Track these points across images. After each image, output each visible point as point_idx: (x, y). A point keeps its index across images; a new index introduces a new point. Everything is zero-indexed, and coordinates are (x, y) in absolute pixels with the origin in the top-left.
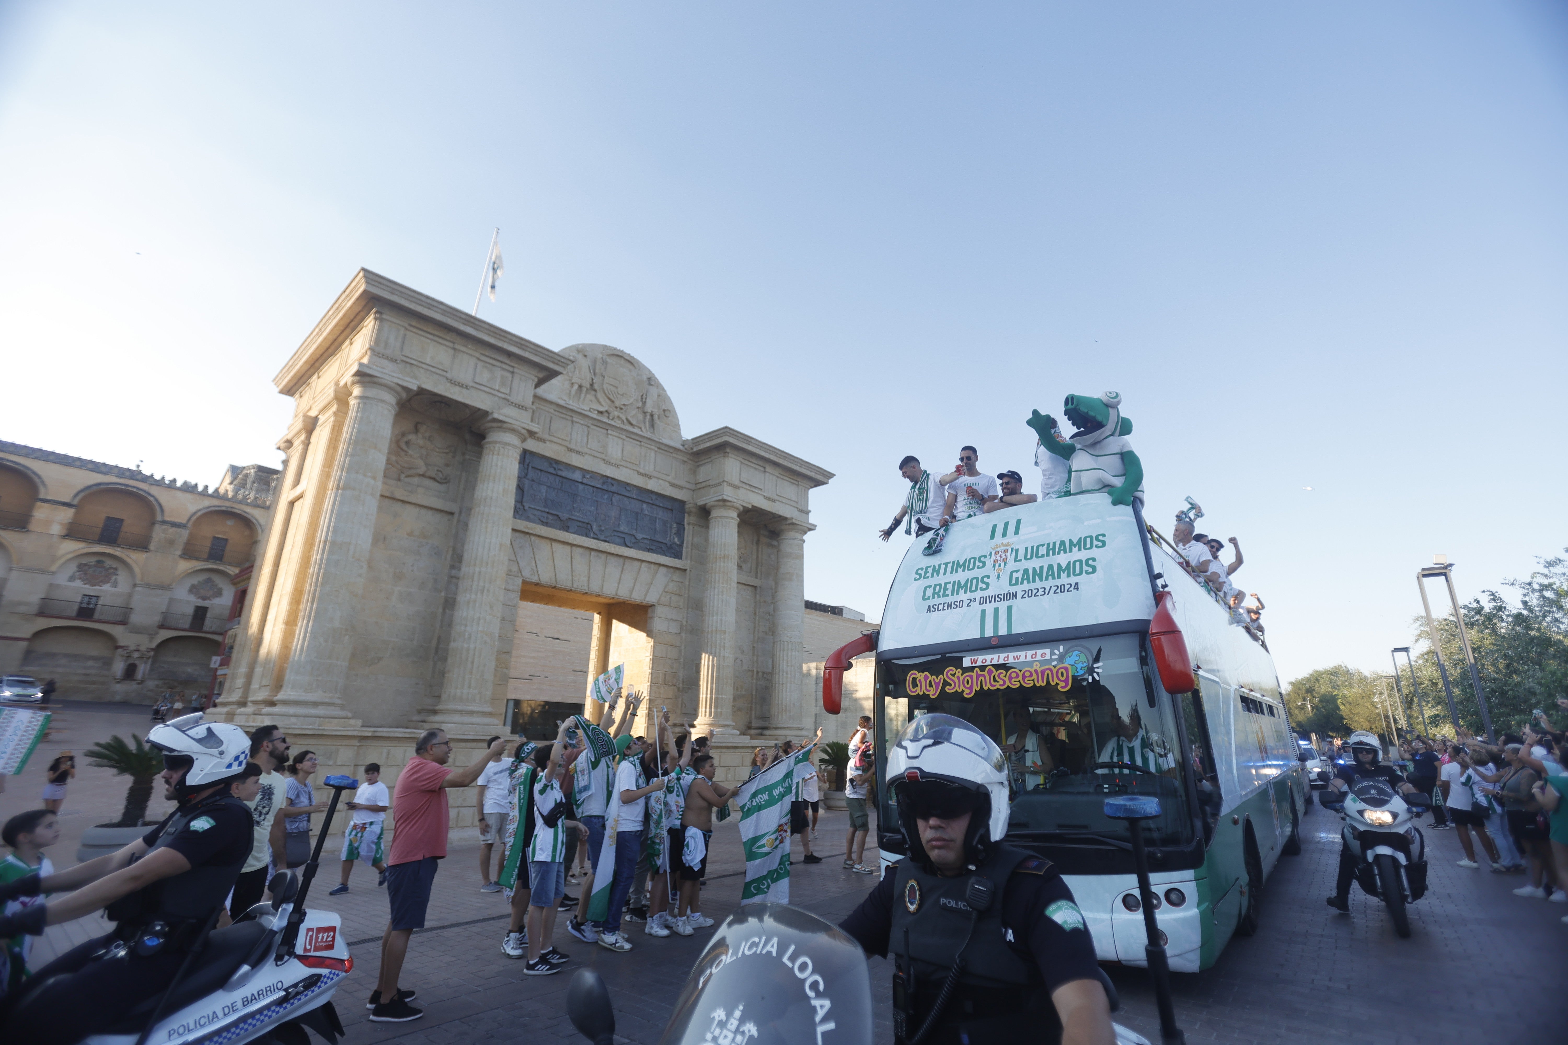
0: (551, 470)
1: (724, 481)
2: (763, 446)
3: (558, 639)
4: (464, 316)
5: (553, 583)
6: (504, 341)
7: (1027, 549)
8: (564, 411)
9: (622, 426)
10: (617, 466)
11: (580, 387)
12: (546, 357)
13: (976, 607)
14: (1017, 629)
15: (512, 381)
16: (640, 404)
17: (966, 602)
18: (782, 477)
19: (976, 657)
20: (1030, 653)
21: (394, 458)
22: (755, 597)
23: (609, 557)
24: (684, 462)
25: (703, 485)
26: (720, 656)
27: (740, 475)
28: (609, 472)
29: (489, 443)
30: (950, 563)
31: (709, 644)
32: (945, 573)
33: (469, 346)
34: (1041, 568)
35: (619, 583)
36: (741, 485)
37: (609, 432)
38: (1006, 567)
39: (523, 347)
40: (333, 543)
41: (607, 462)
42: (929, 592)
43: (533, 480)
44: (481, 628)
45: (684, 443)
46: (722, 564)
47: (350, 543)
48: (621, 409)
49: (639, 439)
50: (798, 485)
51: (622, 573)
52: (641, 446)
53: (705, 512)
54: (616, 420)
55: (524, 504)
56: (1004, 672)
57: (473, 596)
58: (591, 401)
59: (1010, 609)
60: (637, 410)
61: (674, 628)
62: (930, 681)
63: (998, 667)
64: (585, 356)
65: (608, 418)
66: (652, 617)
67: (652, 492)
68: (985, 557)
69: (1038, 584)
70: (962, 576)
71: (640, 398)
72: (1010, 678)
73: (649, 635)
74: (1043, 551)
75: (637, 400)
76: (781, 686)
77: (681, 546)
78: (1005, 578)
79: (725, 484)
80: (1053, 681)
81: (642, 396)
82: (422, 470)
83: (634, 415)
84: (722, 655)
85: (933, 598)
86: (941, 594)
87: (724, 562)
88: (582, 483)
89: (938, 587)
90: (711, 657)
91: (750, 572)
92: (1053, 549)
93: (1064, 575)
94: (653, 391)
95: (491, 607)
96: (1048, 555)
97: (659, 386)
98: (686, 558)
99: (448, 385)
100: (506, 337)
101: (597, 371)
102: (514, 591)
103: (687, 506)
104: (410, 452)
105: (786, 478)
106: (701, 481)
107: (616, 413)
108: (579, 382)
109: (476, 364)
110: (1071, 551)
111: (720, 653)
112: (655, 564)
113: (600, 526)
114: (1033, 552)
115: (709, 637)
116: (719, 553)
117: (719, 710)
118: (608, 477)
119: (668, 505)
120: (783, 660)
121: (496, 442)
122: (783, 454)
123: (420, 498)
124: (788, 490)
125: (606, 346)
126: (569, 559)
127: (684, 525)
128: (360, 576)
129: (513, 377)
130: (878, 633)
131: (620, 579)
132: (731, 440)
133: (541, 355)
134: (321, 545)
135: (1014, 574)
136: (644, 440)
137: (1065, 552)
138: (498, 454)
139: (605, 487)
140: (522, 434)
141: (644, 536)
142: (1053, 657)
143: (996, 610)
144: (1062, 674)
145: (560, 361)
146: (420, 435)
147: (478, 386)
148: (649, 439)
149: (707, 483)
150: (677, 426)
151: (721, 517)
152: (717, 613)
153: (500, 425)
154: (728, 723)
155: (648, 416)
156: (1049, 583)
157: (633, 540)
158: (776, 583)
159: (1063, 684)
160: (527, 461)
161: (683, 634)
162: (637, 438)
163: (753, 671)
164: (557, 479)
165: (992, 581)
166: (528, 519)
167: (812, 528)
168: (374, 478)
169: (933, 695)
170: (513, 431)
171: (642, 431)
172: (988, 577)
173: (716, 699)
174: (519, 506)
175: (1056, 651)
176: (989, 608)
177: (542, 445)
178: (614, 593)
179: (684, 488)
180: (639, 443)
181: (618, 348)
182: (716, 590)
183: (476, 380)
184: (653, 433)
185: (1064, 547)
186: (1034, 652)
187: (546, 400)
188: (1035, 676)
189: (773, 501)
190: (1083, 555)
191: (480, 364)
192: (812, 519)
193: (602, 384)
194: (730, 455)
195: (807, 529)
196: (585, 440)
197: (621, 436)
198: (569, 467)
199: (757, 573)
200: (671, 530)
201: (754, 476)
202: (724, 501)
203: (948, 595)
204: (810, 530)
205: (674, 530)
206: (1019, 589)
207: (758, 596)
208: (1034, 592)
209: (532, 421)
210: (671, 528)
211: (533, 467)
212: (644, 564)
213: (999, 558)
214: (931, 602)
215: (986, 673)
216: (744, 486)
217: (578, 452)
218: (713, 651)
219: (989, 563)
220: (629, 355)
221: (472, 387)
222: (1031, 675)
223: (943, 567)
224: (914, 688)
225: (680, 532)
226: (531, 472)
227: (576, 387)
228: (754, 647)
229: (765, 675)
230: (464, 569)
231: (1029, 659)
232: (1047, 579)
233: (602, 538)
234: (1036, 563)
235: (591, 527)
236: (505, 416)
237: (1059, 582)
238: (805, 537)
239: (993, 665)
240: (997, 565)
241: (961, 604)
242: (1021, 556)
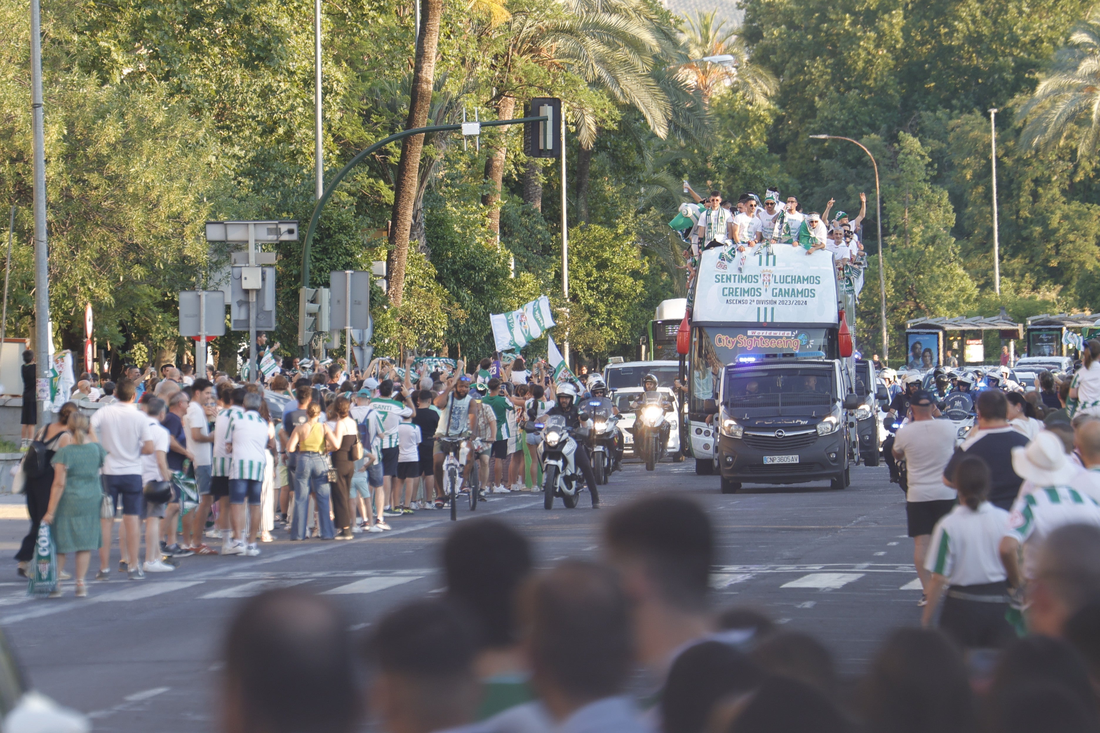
7: (780, 276)
13: (755, 305)
14: (776, 320)
17: (749, 302)
19: (755, 331)
20: (782, 332)
30: (737, 275)
32: (734, 281)
34: (789, 289)
38: (770, 285)
42: (726, 292)
56: (769, 340)
59: (773, 309)
62: (729, 340)
63: (765, 337)
68: (758, 276)
69: (787, 298)
70: (745, 286)
72: (771, 343)
74: (789, 279)
78: (770, 291)
80: (791, 346)
85: (729, 295)
86: (734, 294)
89: (731, 289)
92: (794, 279)
93: (800, 296)
96: (792, 282)
110: (803, 282)
114: (784, 279)
135: (774, 290)
137: (800, 283)
143: (766, 309)
144: (796, 343)
156: (793, 299)
159: (796, 348)
165: (763, 291)
169: (730, 347)
172: (760, 289)
175: (794, 333)
176: (762, 307)
185: (800, 280)
188: (783, 344)
190: (809, 286)
203: (738, 296)
206: (778, 299)
208: (785, 302)
213: (765, 279)
214: (729, 298)
215: (759, 339)
219: (760, 281)
222: (781, 342)
223: (733, 277)
224: (719, 343)
231: (781, 335)
232: (791, 296)
234: (786, 286)
237: (797, 299)
239: (763, 336)
240: (765, 283)
241: (746, 302)
242: (778, 280)
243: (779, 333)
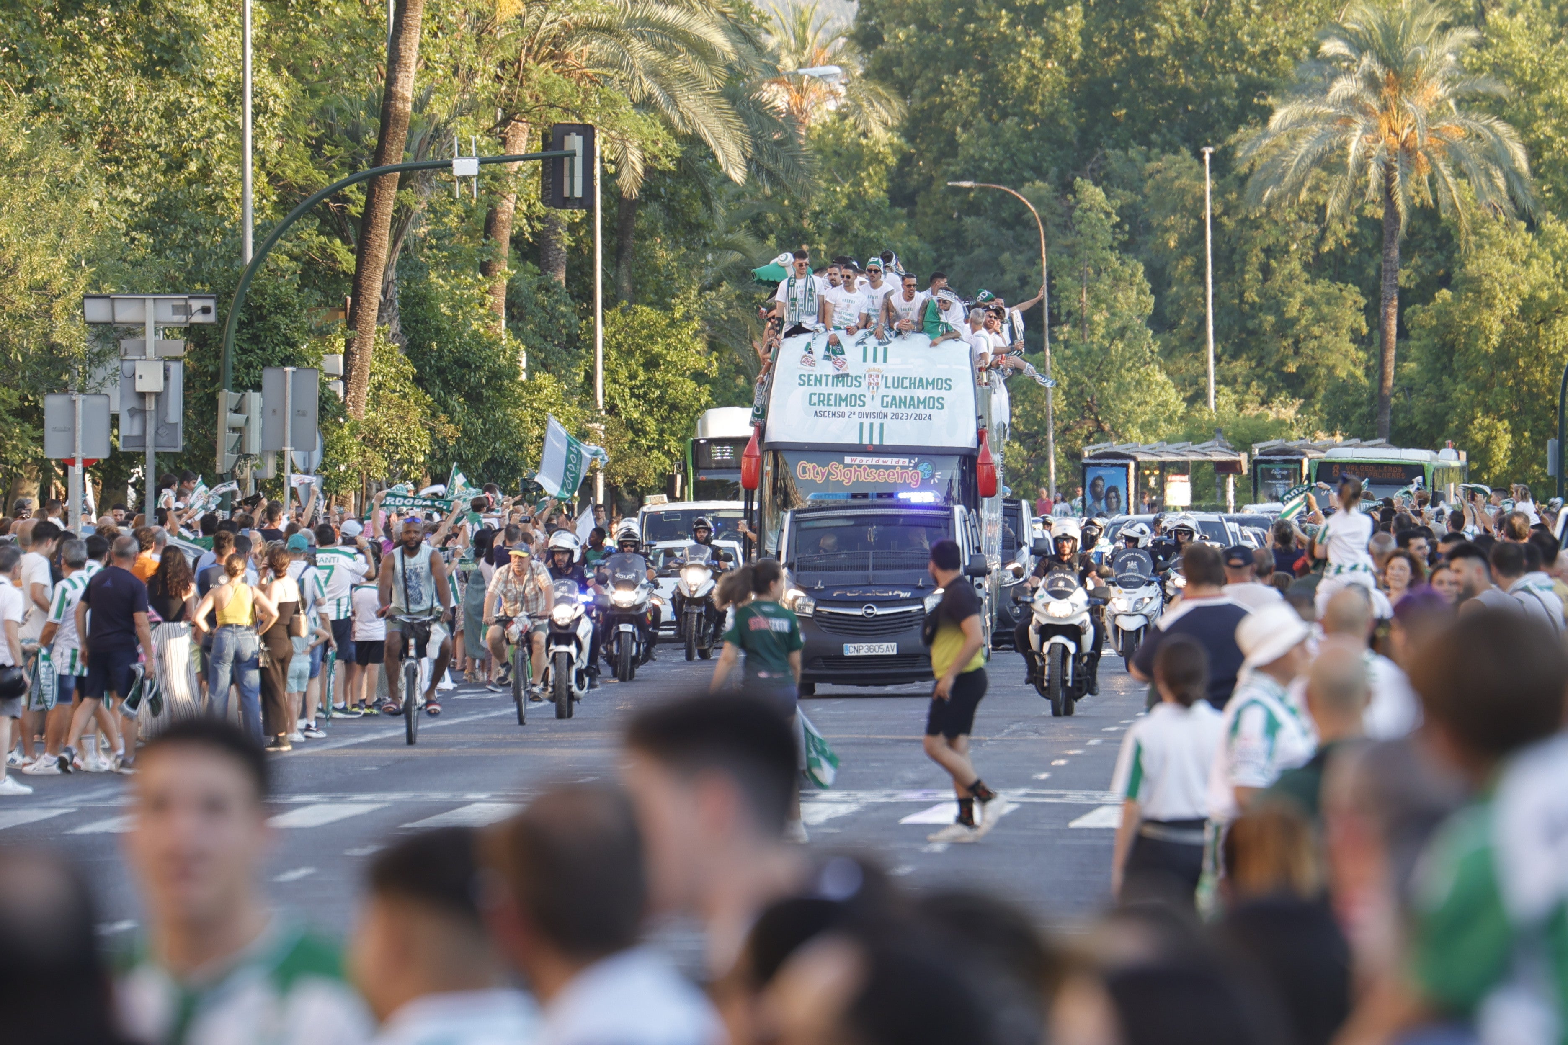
7: (894, 378)
13: (856, 419)
14: (887, 442)
17: (847, 414)
19: (855, 458)
20: (895, 460)
30: (830, 376)
32: (827, 385)
34: (905, 397)
38: (879, 390)
42: (815, 399)
56: (875, 471)
59: (882, 425)
62: (817, 470)
63: (870, 466)
68: (861, 377)
69: (903, 410)
70: (843, 391)
72: (879, 476)
74: (906, 383)
78: (878, 400)
80: (908, 481)
85: (819, 404)
86: (825, 402)
89: (822, 396)
92: (914, 383)
93: (921, 407)
96: (910, 387)
110: (927, 388)
114: (899, 383)
130: (765, 426)
135: (885, 397)
137: (923, 388)
143: (872, 425)
144: (915, 477)
156: (911, 411)
159: (915, 483)
165: (867, 400)
169: (818, 481)
172: (865, 396)
175: (913, 459)
176: (866, 422)
185: (921, 383)
186: (897, 460)
188: (896, 476)
190: (936, 393)
203: (831, 405)
206: (889, 411)
208: (900, 415)
213: (872, 381)
214: (818, 408)
215: (862, 470)
219: (865, 384)
222: (894, 475)
223: (824, 379)
224: (803, 474)
231: (893, 464)
232: (909, 407)
234: (902, 393)
237: (918, 411)
239: (868, 465)
240: (871, 387)
241: (843, 415)
242: (890, 383)
243: (891, 461)
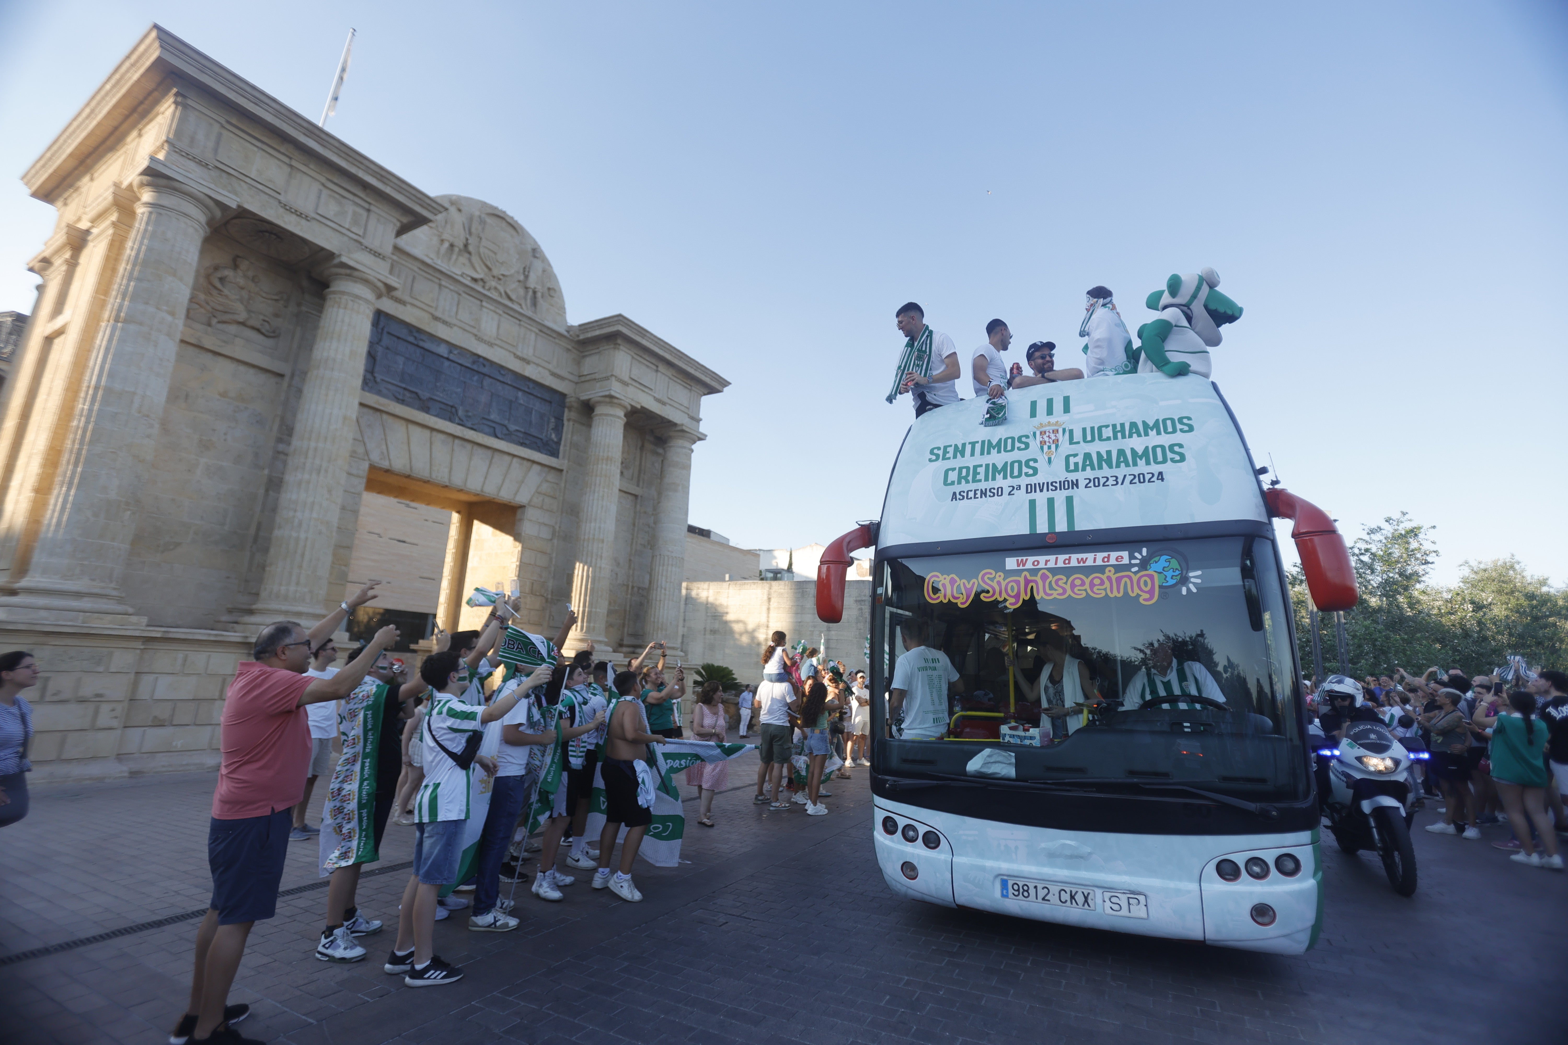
0: (411, 339)
1: (612, 375)
2: (658, 341)
3: (404, 542)
4: (305, 125)
5: (407, 471)
6: (359, 168)
7: (1084, 430)
8: (431, 271)
9: (499, 299)
10: (491, 345)
11: (452, 246)
12: (414, 198)
13: (1022, 497)
14: (1081, 525)
15: (367, 221)
16: (522, 278)
17: (1006, 490)
18: (675, 379)
19: (1024, 558)
20: (1100, 556)
21: (202, 296)
22: (635, 507)
23: (476, 447)
24: (568, 350)
25: (588, 378)
26: (596, 566)
27: (630, 371)
28: (481, 350)
29: (334, 293)
30: (978, 442)
31: (585, 553)
32: (972, 454)
33: (312, 166)
34: (1109, 453)
35: (486, 478)
36: (630, 381)
37: (484, 304)
38: (1059, 449)
39: (385, 180)
40: (108, 391)
41: (479, 339)
42: (953, 476)
43: (387, 348)
44: (315, 515)
45: (570, 329)
46: (604, 466)
47: (134, 393)
48: (500, 279)
49: (518, 317)
50: (690, 390)
51: (489, 467)
52: (520, 325)
53: (588, 409)
54: (493, 291)
55: (376, 375)
56: (1065, 579)
57: (306, 476)
58: (464, 264)
59: (1069, 500)
60: (517, 283)
61: (545, 533)
62: (959, 586)
63: (1054, 571)
64: (460, 210)
65: (484, 287)
66: (521, 520)
67: (529, 379)
68: (1027, 437)
69: (1106, 471)
70: (998, 459)
71: (521, 271)
72: (1073, 586)
73: (517, 537)
74: (1108, 432)
75: (518, 272)
76: (658, 603)
77: (558, 443)
78: (1059, 464)
79: (613, 379)
80: (1133, 592)
81: (524, 268)
82: (242, 316)
83: (513, 288)
84: (598, 565)
85: (959, 483)
86: (970, 478)
87: (607, 465)
88: (448, 359)
89: (964, 471)
90: (586, 568)
91: (632, 479)
92: (1119, 431)
93: (1141, 463)
94: (538, 265)
95: (330, 491)
96: (1115, 438)
97: (544, 260)
98: (564, 458)
99: (281, 210)
100: (362, 163)
101: (473, 230)
102: (358, 476)
103: (568, 400)
104: (226, 291)
105: (679, 381)
106: (585, 373)
107: (493, 283)
108: (451, 239)
109: (321, 191)
110: (1147, 434)
111: (596, 564)
112: (529, 460)
113: (467, 411)
114: (1094, 434)
115: (585, 545)
116: (601, 454)
117: (592, 625)
118: (479, 356)
119: (547, 396)
120: (662, 575)
121: (343, 293)
122: (678, 353)
123: (238, 350)
124: (680, 393)
125: (485, 203)
126: (428, 444)
127: (563, 420)
128: (149, 436)
129: (368, 217)
130: (879, 525)
131: (487, 473)
132: (625, 330)
133: (407, 194)
134: (91, 392)
135: (1071, 459)
136: (524, 319)
137: (1139, 435)
138: (345, 308)
139: (475, 367)
140: (378, 288)
141: (517, 428)
142: (1133, 562)
143: (1051, 502)
144: (1146, 583)
145: (429, 205)
146: (240, 273)
147: (322, 220)
148: (530, 318)
149: (593, 376)
150: (562, 309)
151: (607, 415)
152: (596, 520)
153: (350, 272)
154: (601, 639)
155: (530, 293)
156: (1122, 471)
157: (505, 431)
158: (660, 494)
159: (1147, 596)
160: (381, 324)
161: (555, 541)
162: (516, 315)
163: (628, 586)
164: (418, 351)
165: (1042, 465)
166: (379, 393)
167: (702, 438)
168: (172, 314)
169: (962, 603)
170: (366, 282)
171: (522, 308)
172: (1035, 461)
173: (590, 613)
174: (369, 376)
175: (1137, 555)
176: (1041, 498)
177: (400, 307)
178: (479, 489)
179: (566, 379)
180: (518, 322)
181: (500, 208)
182: (596, 494)
183: (319, 212)
184: (535, 312)
185: (1135, 429)
186: (1106, 554)
187: (408, 255)
188: (1107, 584)
189: (664, 404)
190: (1165, 440)
191: (325, 192)
192: (703, 428)
193: (479, 247)
194: (621, 347)
195: (697, 439)
196: (454, 309)
197: (498, 311)
198: (433, 337)
199: (638, 481)
200: (548, 424)
201: (645, 373)
202: (611, 397)
203: (980, 481)
204: (700, 439)
205: (552, 425)
206: (1081, 476)
207: (638, 507)
208: (1102, 481)
209: (391, 272)
210: (548, 423)
211: (389, 333)
212: (515, 460)
213: (1047, 439)
214: (957, 488)
215: (1038, 578)
216: (634, 384)
217: (445, 323)
218: (589, 560)
219: (1034, 445)
220: (512, 218)
221: (314, 219)
222: (1102, 583)
223: (968, 448)
224: (935, 593)
225: (559, 428)
226: (385, 337)
227: (446, 245)
228: (630, 560)
229: (641, 591)
230: (296, 442)
231: (1099, 562)
232: (1118, 466)
233: (469, 424)
234: (1101, 447)
235: (456, 411)
236: (357, 262)
237: (1136, 471)
238: (694, 447)
239: (1049, 569)
240: (1046, 447)
241: (1000, 492)
242: (1078, 437)
243: (1093, 558)
